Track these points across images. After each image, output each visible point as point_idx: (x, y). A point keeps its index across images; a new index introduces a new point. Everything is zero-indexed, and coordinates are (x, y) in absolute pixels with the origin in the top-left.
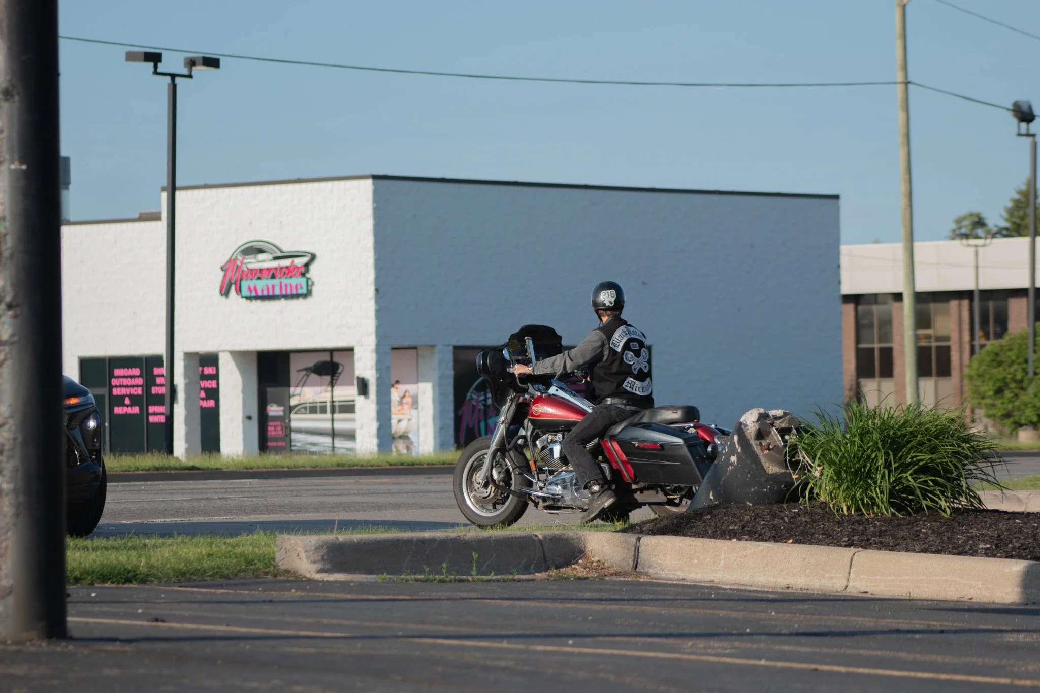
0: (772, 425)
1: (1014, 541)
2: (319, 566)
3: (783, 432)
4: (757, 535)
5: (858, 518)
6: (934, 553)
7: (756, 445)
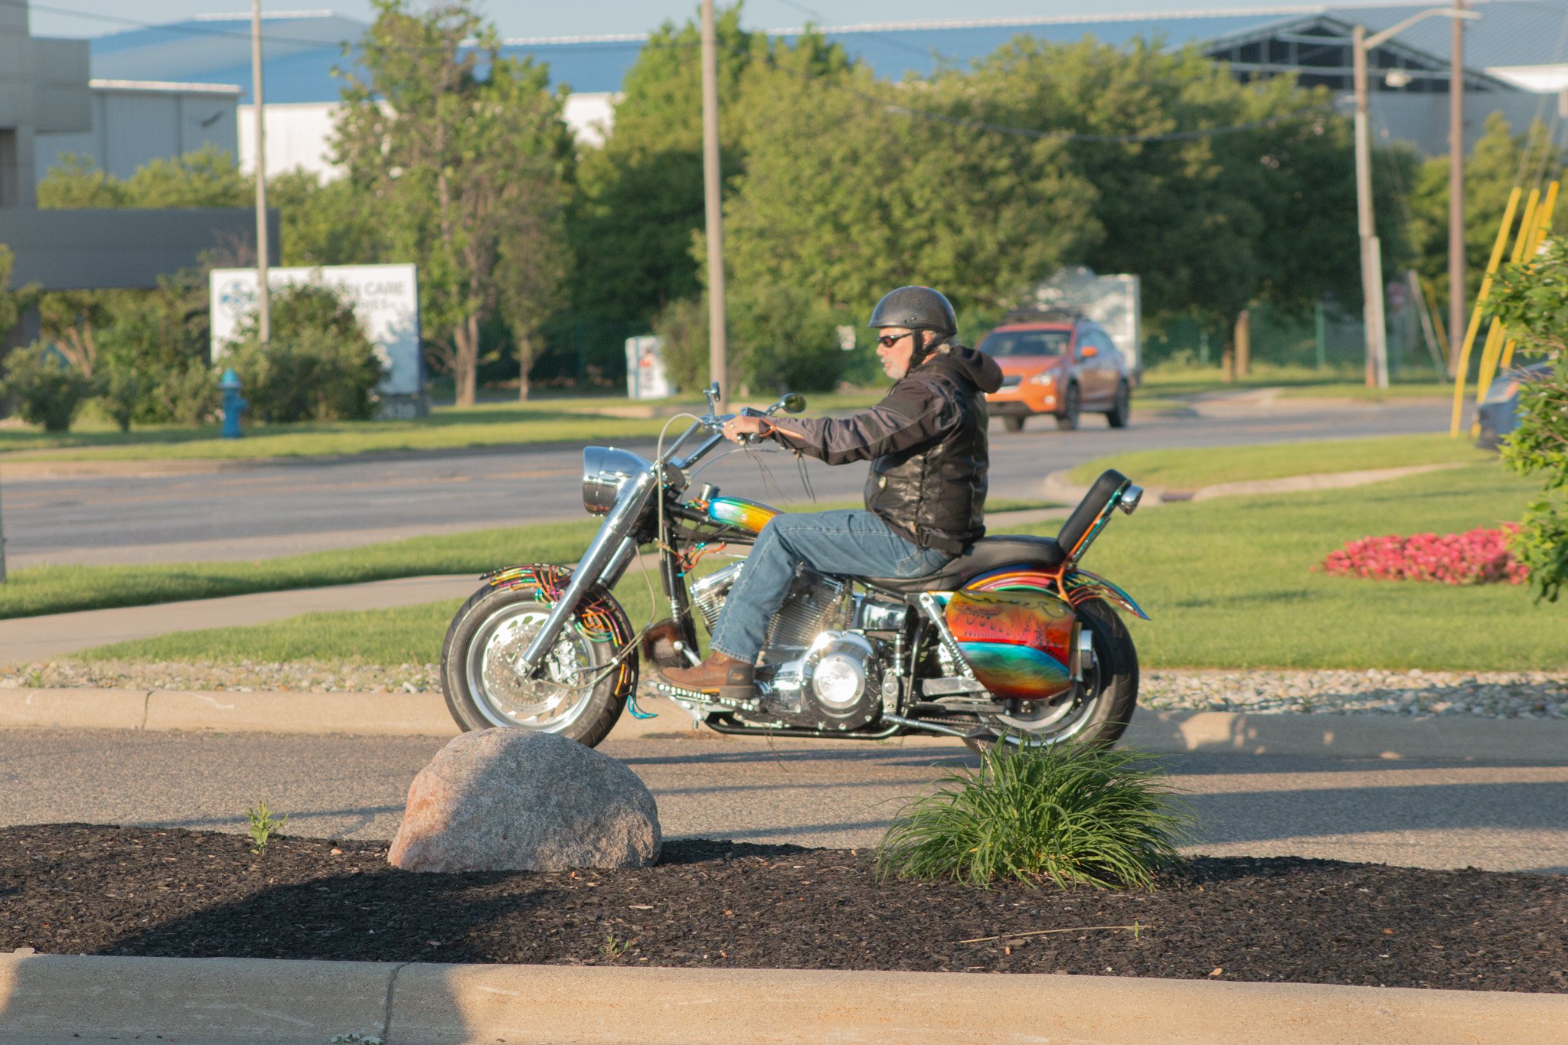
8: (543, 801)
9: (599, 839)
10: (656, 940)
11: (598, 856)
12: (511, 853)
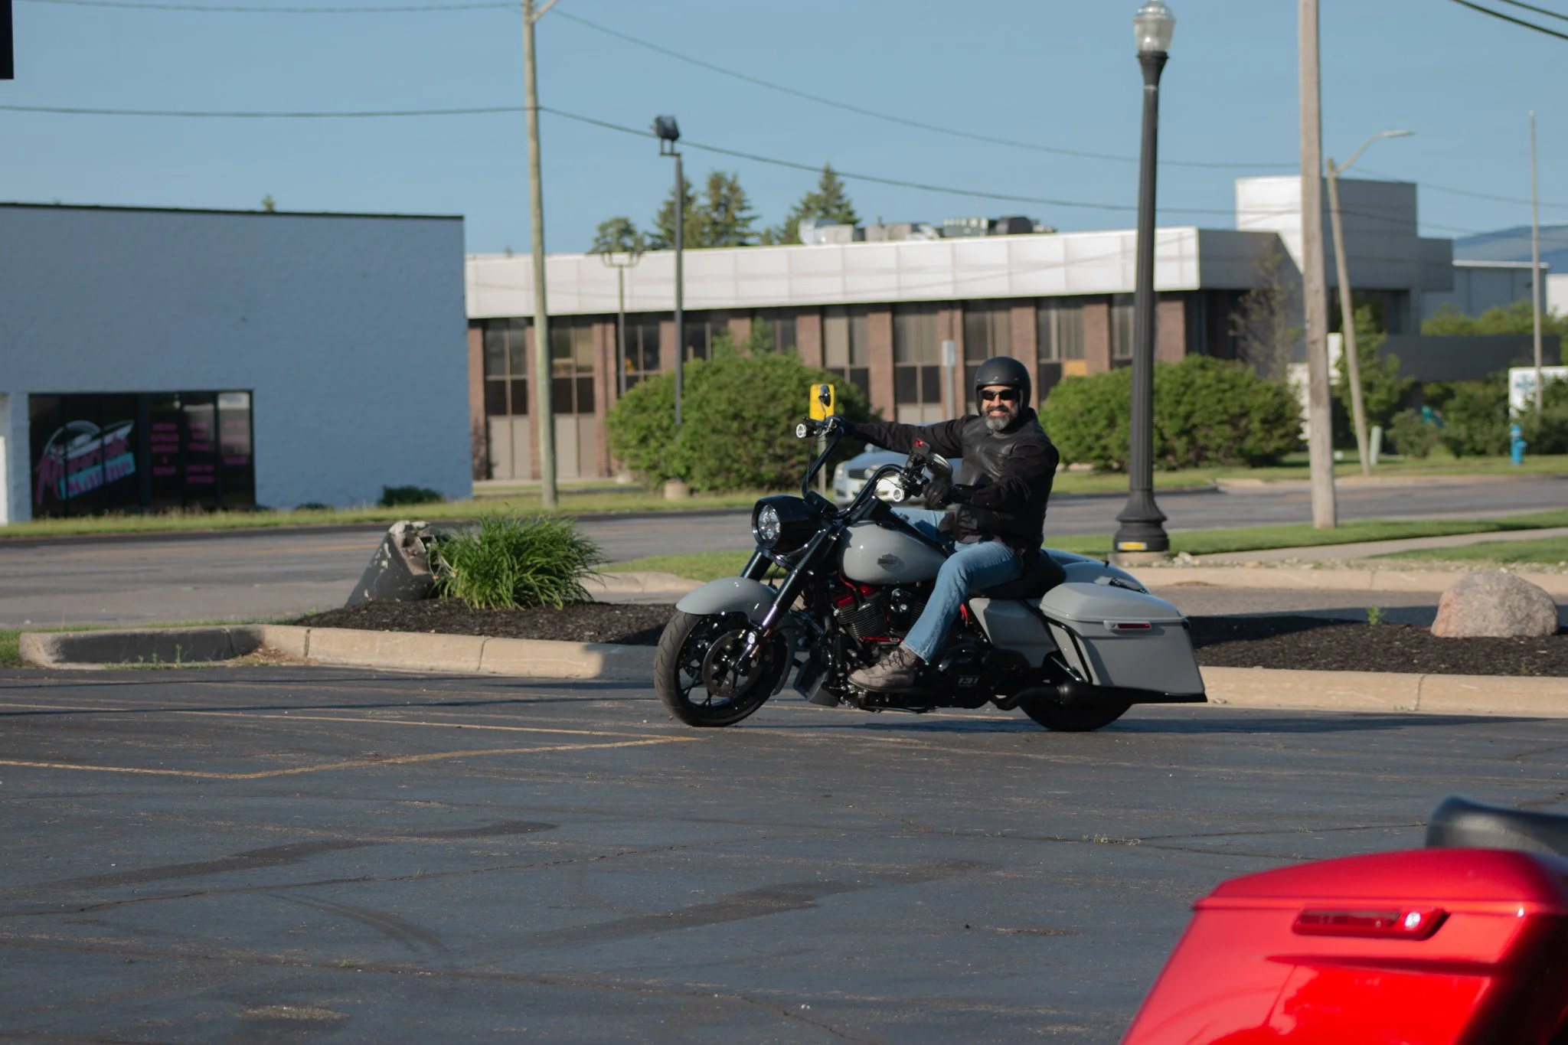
0: (416, 535)
1: (613, 628)
2: (55, 657)
3: (425, 540)
4: (405, 627)
5: (488, 611)
6: (549, 639)
7: (404, 552)
8: (1502, 604)
9: (1528, 623)
10: (1545, 666)
11: (1528, 630)
12: (1486, 629)
